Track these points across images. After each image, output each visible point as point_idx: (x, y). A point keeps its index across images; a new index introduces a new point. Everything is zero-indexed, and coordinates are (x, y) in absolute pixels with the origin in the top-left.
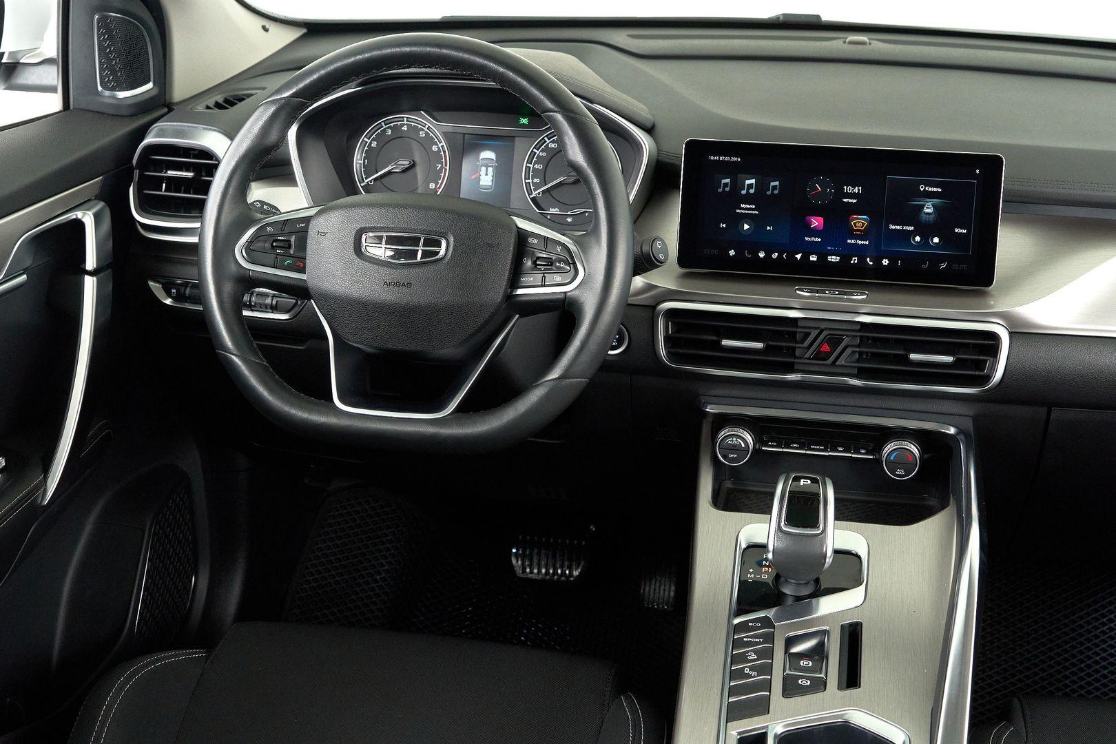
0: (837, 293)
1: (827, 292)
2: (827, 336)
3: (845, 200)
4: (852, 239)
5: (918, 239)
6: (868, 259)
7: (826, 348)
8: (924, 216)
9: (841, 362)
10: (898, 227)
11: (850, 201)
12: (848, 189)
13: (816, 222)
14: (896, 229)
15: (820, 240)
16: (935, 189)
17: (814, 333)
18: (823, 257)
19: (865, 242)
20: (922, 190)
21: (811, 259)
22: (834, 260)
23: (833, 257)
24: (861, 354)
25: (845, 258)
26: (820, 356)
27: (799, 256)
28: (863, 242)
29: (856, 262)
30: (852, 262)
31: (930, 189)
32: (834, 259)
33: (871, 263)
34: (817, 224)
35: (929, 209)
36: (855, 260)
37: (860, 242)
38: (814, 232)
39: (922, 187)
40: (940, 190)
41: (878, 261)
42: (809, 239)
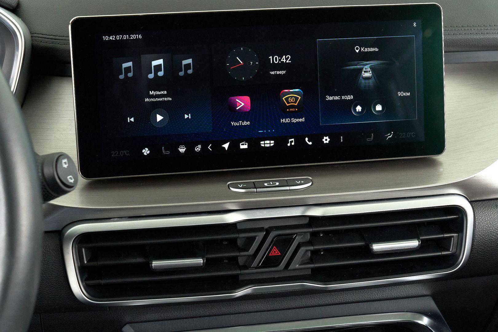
0: (277, 184)
1: (266, 184)
2: (274, 238)
3: (273, 73)
4: (286, 118)
5: (359, 108)
6: (307, 139)
7: (275, 252)
8: (363, 81)
9: (295, 265)
10: (337, 98)
11: (278, 73)
12: (274, 59)
13: (242, 103)
14: (333, 101)
15: (248, 123)
16: (372, 50)
17: (260, 236)
18: (254, 143)
19: (300, 120)
20: (357, 51)
21: (242, 147)
22: (268, 145)
23: (266, 142)
24: (314, 252)
25: (281, 141)
26: (270, 262)
27: (226, 146)
28: (298, 120)
29: (293, 144)
30: (289, 145)
31: (366, 50)
32: (268, 143)
33: (310, 143)
34: (243, 104)
35: (367, 74)
36: (291, 142)
37: (295, 121)
38: (242, 115)
39: (357, 49)
40: (376, 49)
41: (317, 139)
42: (236, 124)
